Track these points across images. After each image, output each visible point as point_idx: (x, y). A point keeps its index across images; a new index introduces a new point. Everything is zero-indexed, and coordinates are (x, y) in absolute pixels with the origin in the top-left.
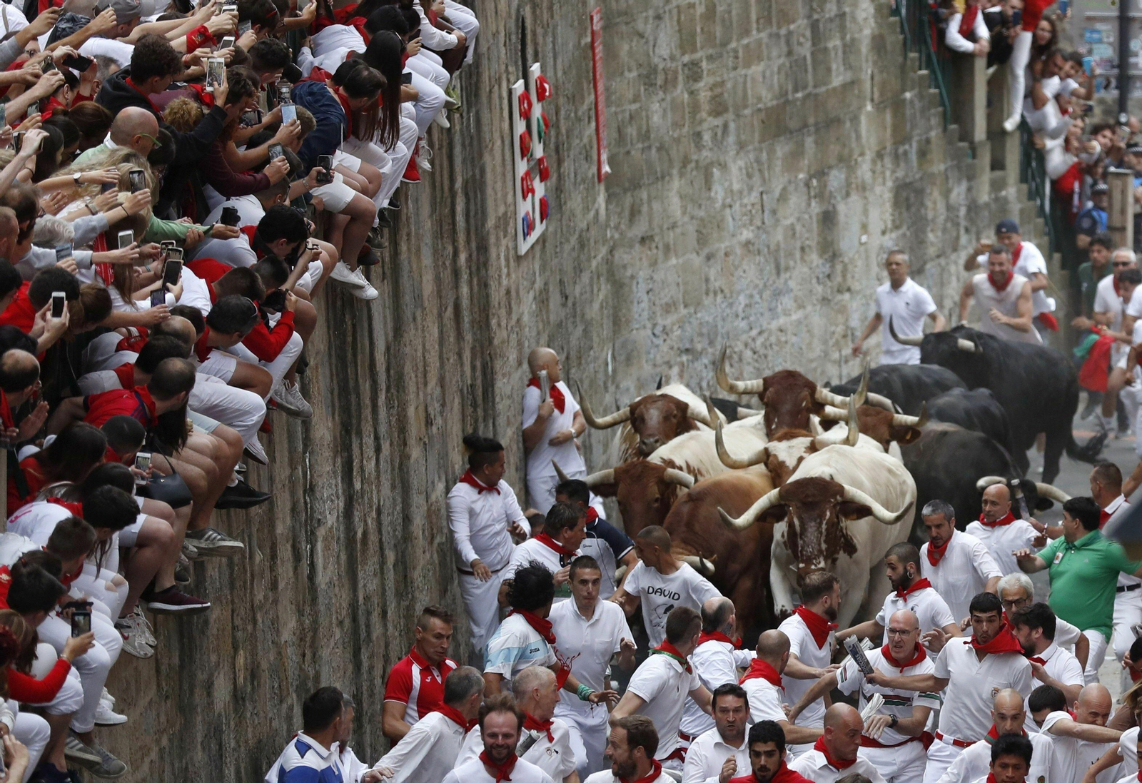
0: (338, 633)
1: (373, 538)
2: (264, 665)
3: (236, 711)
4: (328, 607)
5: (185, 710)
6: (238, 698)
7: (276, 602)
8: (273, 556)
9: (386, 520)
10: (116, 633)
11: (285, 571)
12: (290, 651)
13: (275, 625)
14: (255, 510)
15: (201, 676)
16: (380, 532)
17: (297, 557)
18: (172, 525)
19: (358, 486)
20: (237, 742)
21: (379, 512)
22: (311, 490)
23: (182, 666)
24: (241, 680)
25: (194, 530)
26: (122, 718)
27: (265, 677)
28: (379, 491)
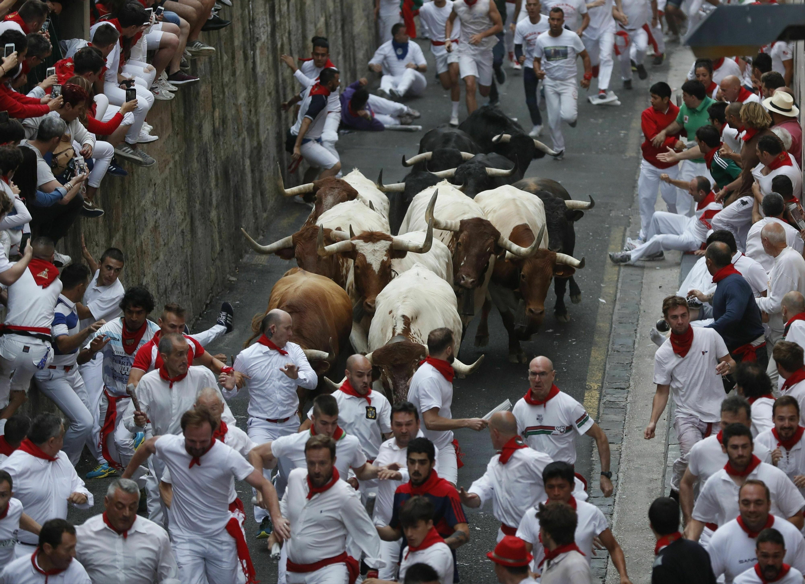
0: (268, 99)
1: (286, 47)
2: (229, 116)
3: (215, 141)
4: (263, 85)
5: (188, 140)
6: (216, 134)
7: (235, 82)
8: (233, 58)
9: (293, 38)
11: (240, 65)
12: (243, 109)
13: (235, 95)
15: (196, 123)
16: (290, 44)
17: (246, 58)
18: (178, 37)
19: (278, 19)
20: (216, 158)
21: (289, 33)
22: (252, 22)
23: (185, 118)
24: (217, 124)
26: (156, 137)
27: (230, 123)
28: (289, 22)
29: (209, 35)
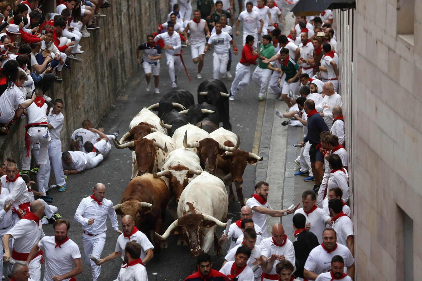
0: (127, 35)
1: (134, 14)
2: (111, 42)
3: (106, 51)
4: (125, 29)
5: (95, 51)
6: (106, 49)
7: (114, 28)
8: (113, 19)
9: (136, 10)
10: (80, 33)
11: (115, 21)
12: (117, 39)
13: (114, 33)
14: (109, 8)
15: (98, 44)
16: (135, 13)
17: (118, 18)
18: (91, 11)
19: (130, 3)
20: (106, 58)
21: (135, 9)
22: (120, 4)
23: (94, 42)
24: (107, 45)
25: (96, 13)
26: (83, 52)
27: (112, 44)
28: (135, 5)
29: (103, 10)
